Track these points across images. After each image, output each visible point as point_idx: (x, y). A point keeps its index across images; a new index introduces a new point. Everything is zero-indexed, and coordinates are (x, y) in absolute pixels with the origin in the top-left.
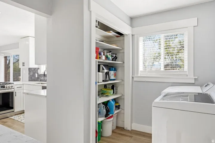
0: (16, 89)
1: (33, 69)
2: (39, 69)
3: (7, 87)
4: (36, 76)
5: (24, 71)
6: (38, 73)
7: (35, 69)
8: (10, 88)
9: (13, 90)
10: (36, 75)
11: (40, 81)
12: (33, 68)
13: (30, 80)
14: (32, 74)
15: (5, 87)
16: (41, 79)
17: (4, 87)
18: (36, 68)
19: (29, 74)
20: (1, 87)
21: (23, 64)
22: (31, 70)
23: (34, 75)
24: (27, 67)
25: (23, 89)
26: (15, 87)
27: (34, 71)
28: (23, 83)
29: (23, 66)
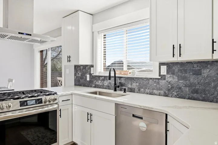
0: (61, 103)
1: (82, 67)
2: (92, 66)
3: (45, 102)
4: (88, 79)
5: (67, 71)
6: (90, 74)
7: (85, 66)
8: (52, 102)
9: (56, 106)
10: (88, 76)
11: (95, 87)
12: (82, 65)
13: (77, 83)
14: (80, 75)
15: (43, 101)
16: (97, 83)
17: (40, 101)
18: (87, 65)
19: (75, 75)
20: (36, 102)
21: (69, 58)
22: (78, 69)
23: (84, 77)
24: (73, 63)
25: (72, 104)
26: (59, 101)
27: (84, 70)
28: (72, 93)
29: (69, 62)
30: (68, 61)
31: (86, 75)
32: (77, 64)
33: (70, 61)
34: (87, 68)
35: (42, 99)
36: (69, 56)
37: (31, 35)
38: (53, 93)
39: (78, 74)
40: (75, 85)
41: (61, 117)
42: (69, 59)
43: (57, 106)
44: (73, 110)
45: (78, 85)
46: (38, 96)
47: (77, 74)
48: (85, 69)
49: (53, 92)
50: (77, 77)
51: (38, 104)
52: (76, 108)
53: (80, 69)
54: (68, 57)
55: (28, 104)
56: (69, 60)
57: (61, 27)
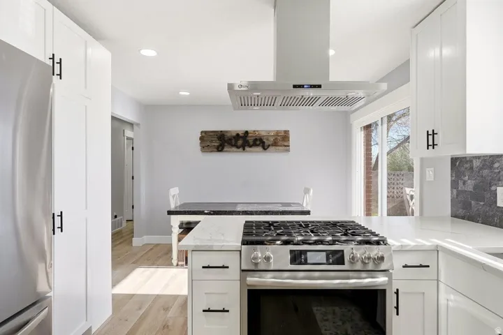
1: (476, 163)
5: (430, 174)
7: (489, 160)
8: (370, 267)
9: (384, 278)
12: (478, 157)
13: (461, 212)
14: (470, 188)
15: (347, 258)
17: (337, 258)
18: (498, 156)
19: (454, 184)
20: (328, 258)
21: (431, 137)
22: (463, 169)
23: (488, 195)
24: (446, 151)
25: (438, 280)
26: (392, 265)
27: (486, 172)
28: (437, 246)
29: (431, 148)
30: (428, 145)
31: (493, 188)
32: (458, 153)
33: (434, 145)
34: (496, 165)
35: (343, 251)
36: (431, 132)
37: (319, 86)
38: (376, 238)
39: (464, 183)
40: (454, 215)
41: (398, 314)
42: (431, 139)
43: (387, 279)
44: (442, 301)
45: (463, 218)
46: (333, 243)
47: (461, 183)
48: (491, 167)
49: (377, 235)
50: (459, 193)
51: (333, 263)
52: (452, 297)
53: (472, 168)
54: (428, 135)
55: (308, 262)
56: (431, 143)
57: (409, 60)
